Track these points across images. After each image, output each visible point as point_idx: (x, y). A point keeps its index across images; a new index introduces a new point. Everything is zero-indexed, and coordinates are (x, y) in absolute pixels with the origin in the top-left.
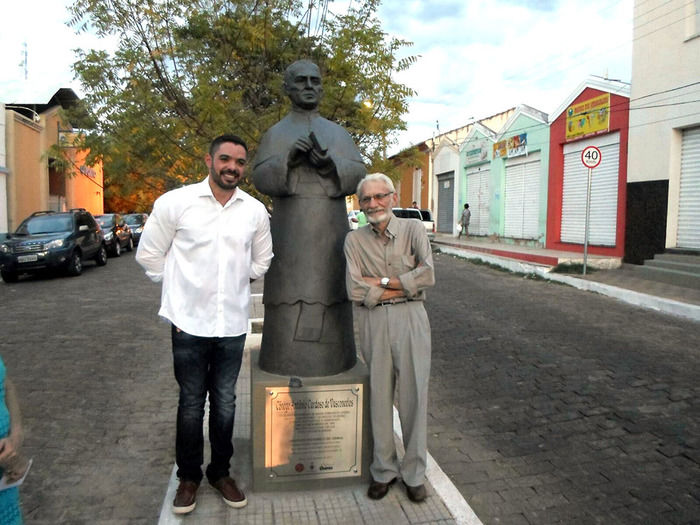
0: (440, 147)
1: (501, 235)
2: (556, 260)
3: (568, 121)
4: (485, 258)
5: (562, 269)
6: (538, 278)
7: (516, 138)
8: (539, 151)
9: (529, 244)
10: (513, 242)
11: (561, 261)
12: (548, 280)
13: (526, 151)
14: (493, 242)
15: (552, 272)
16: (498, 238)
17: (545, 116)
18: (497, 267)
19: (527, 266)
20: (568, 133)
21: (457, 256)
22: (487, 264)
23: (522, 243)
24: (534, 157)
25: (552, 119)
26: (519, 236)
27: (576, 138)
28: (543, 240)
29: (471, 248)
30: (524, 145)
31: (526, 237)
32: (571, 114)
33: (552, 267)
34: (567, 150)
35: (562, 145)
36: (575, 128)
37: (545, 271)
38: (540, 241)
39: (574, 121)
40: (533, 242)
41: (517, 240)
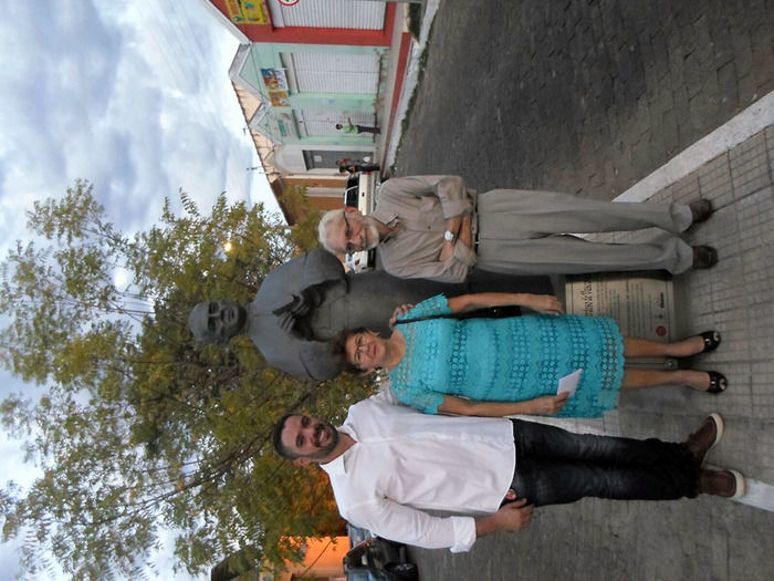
0: (276, 166)
1: (375, 97)
2: (404, 34)
3: (248, 22)
4: (401, 116)
5: (415, 28)
6: (425, 54)
7: (267, 81)
8: (281, 55)
9: (385, 66)
10: (383, 85)
11: (406, 29)
12: (427, 43)
13: (282, 70)
14: (383, 106)
15: (418, 40)
16: (378, 101)
17: (241, 48)
18: (412, 102)
19: (411, 68)
20: (261, 22)
21: (398, 147)
22: (408, 113)
23: (384, 74)
24: (288, 60)
25: (246, 41)
26: (376, 77)
27: (266, 12)
28: (381, 49)
29: (390, 131)
30: (273, 71)
31: (377, 69)
32: (239, 19)
33: (413, 39)
34: (279, 23)
35: (274, 29)
36: (256, 14)
37: (417, 47)
38: (382, 52)
39: (247, 15)
40: (383, 62)
41: (381, 79)
